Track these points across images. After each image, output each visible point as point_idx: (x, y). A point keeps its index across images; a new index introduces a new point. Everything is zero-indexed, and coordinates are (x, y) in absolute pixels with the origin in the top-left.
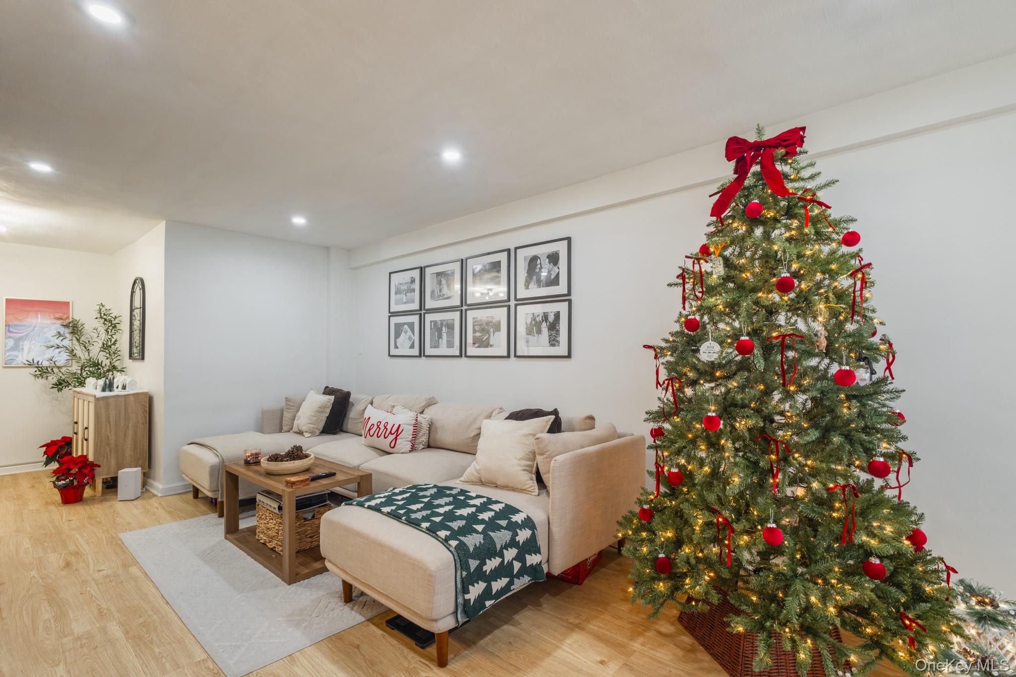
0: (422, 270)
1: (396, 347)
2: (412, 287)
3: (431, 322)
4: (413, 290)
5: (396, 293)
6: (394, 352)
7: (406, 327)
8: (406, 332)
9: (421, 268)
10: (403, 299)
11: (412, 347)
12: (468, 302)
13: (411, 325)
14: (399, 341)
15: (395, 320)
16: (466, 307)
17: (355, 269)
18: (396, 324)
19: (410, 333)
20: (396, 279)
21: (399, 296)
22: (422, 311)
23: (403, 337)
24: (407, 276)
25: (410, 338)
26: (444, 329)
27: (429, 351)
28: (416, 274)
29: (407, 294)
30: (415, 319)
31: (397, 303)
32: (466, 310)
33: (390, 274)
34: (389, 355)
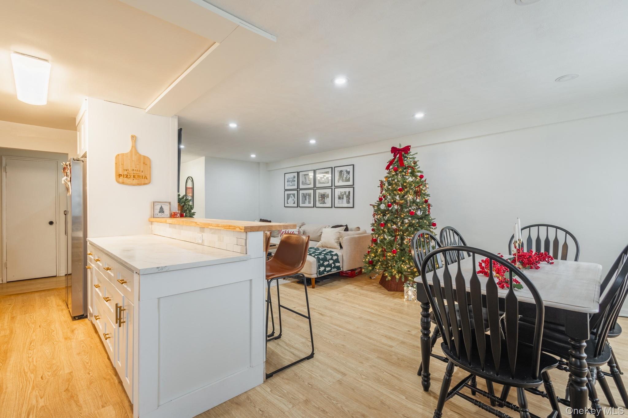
0: (298, 173)
1: (288, 203)
2: (294, 179)
3: (302, 193)
4: (295, 181)
5: (287, 182)
6: (286, 205)
7: (292, 195)
8: (292, 197)
9: (298, 172)
10: (290, 184)
11: (294, 203)
12: (316, 187)
13: (294, 195)
14: (289, 201)
15: (287, 192)
16: (316, 188)
17: (269, 171)
18: (287, 194)
19: (293, 198)
20: (287, 176)
21: (289, 183)
22: (298, 189)
23: (290, 199)
24: (292, 175)
25: (293, 200)
26: (307, 196)
27: (301, 205)
28: (296, 174)
29: (292, 182)
30: (295, 192)
31: (288, 186)
32: (316, 189)
33: (285, 174)
34: (285, 207)
